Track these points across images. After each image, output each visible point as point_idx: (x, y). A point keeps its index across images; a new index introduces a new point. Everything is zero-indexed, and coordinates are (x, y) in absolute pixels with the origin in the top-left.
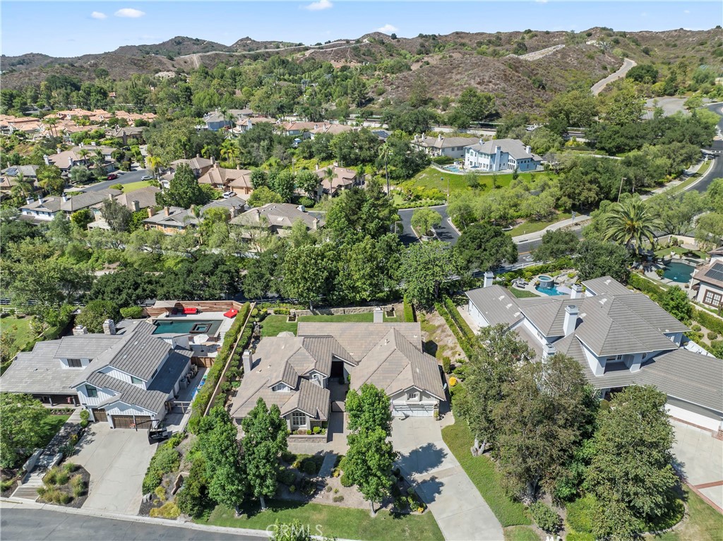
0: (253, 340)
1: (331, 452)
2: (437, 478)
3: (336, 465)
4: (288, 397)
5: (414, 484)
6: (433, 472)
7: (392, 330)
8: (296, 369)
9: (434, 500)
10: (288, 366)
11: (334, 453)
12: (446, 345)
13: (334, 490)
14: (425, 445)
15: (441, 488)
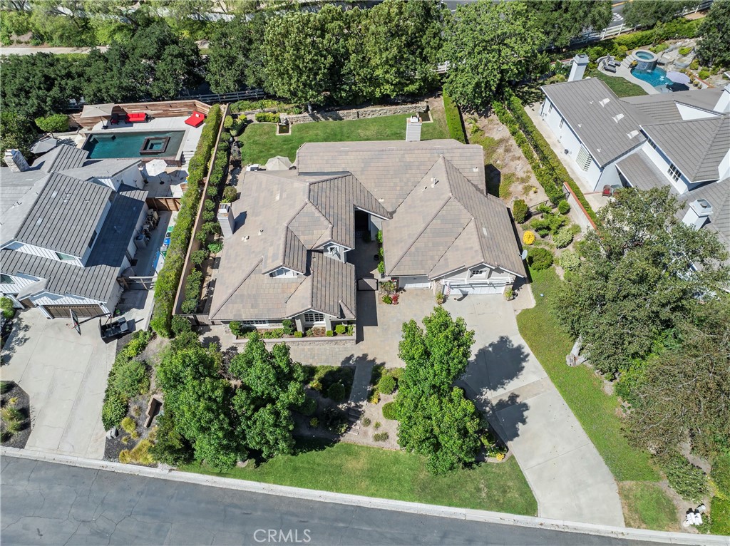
0: (231, 167)
1: (365, 356)
2: (517, 396)
3: (374, 382)
4: (294, 286)
5: (488, 409)
6: (512, 386)
7: (441, 161)
8: (302, 238)
9: (517, 435)
10: (289, 234)
11: (370, 358)
12: (514, 174)
13: (373, 424)
14: (496, 340)
15: (525, 414)
